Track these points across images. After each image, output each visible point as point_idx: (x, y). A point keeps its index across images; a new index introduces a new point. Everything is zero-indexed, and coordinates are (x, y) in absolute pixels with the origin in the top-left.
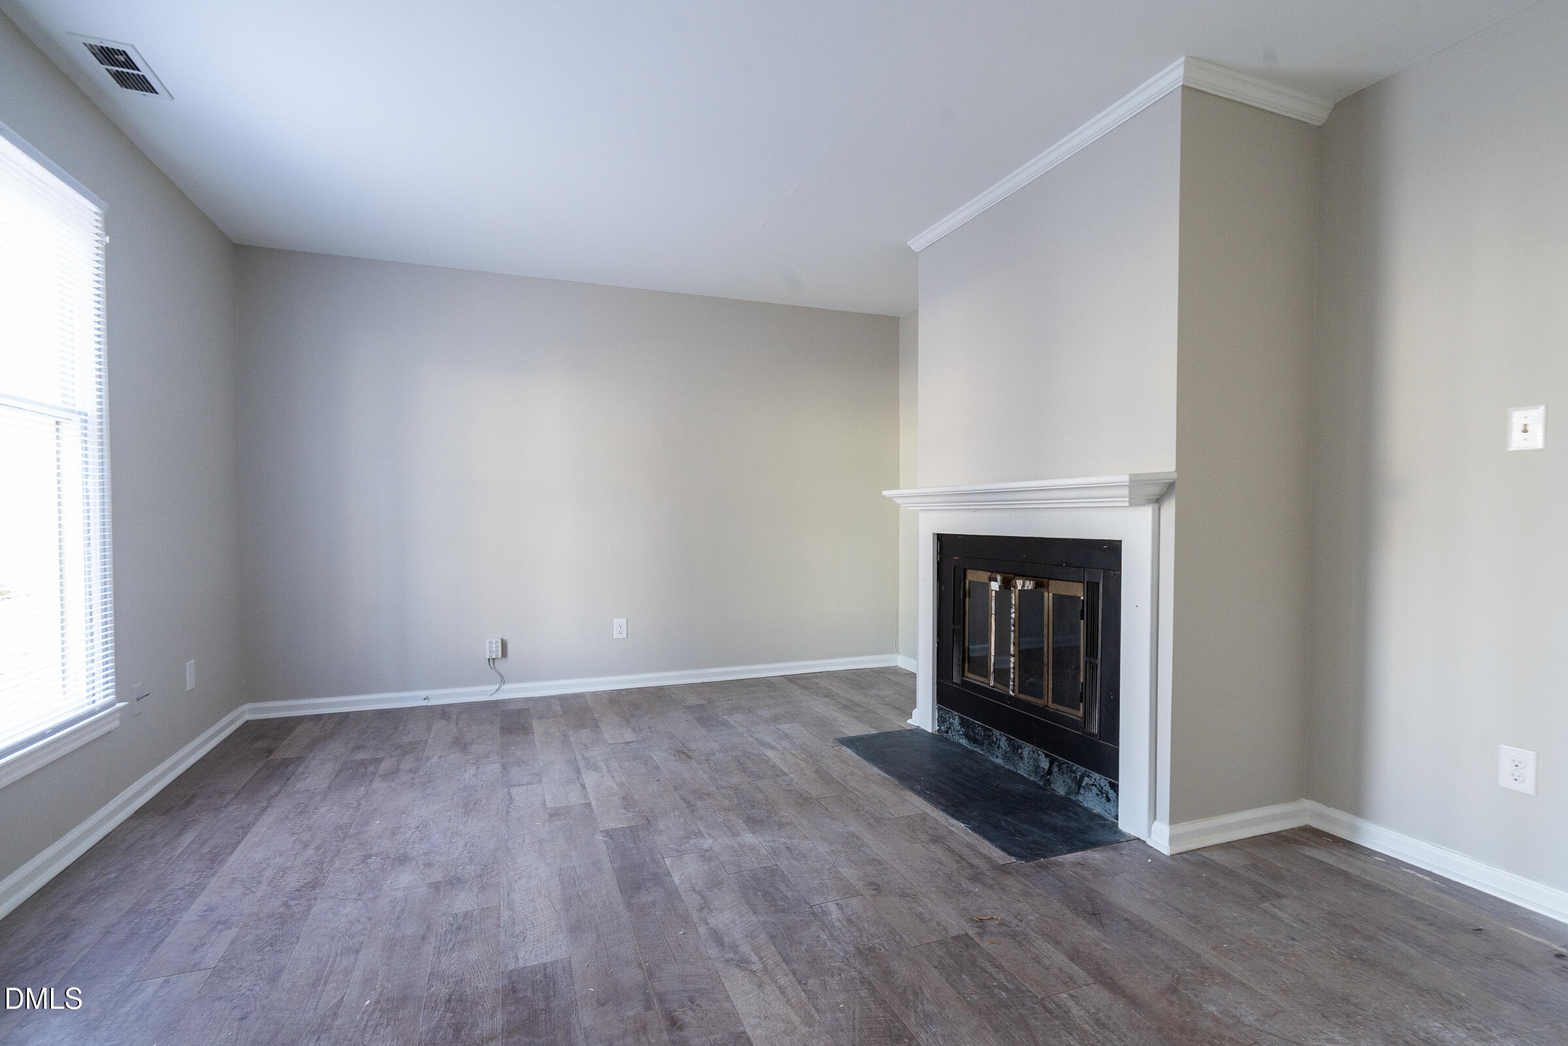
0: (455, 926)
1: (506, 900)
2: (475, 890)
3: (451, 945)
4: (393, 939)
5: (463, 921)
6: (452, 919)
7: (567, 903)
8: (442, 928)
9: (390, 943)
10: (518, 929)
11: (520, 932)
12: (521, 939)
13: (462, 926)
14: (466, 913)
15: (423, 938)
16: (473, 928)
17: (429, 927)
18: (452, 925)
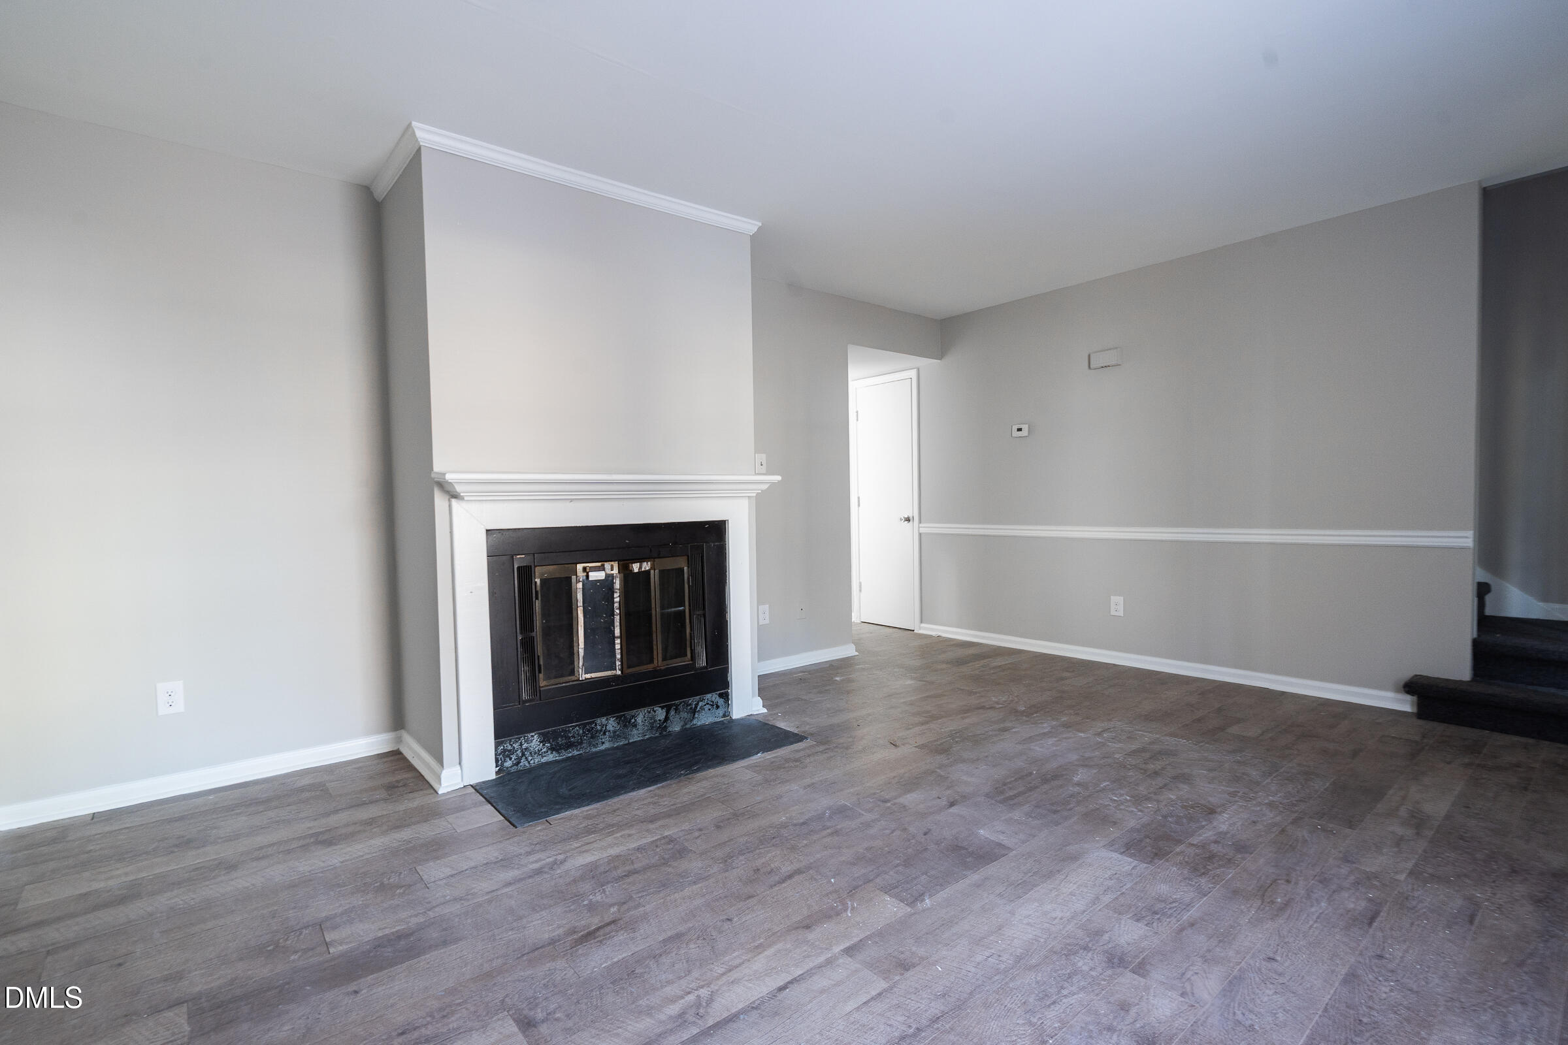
0: (1158, 916)
1: (1091, 909)
2: (1106, 937)
3: (1174, 905)
4: (1220, 941)
5: (1147, 916)
6: (1155, 924)
7: (1050, 875)
8: (1170, 922)
9: (1225, 939)
10: (1111, 883)
11: (1112, 880)
12: (1117, 876)
13: (1151, 912)
14: (1138, 920)
15: (1192, 925)
16: (1144, 905)
17: (1182, 930)
18: (1159, 919)
